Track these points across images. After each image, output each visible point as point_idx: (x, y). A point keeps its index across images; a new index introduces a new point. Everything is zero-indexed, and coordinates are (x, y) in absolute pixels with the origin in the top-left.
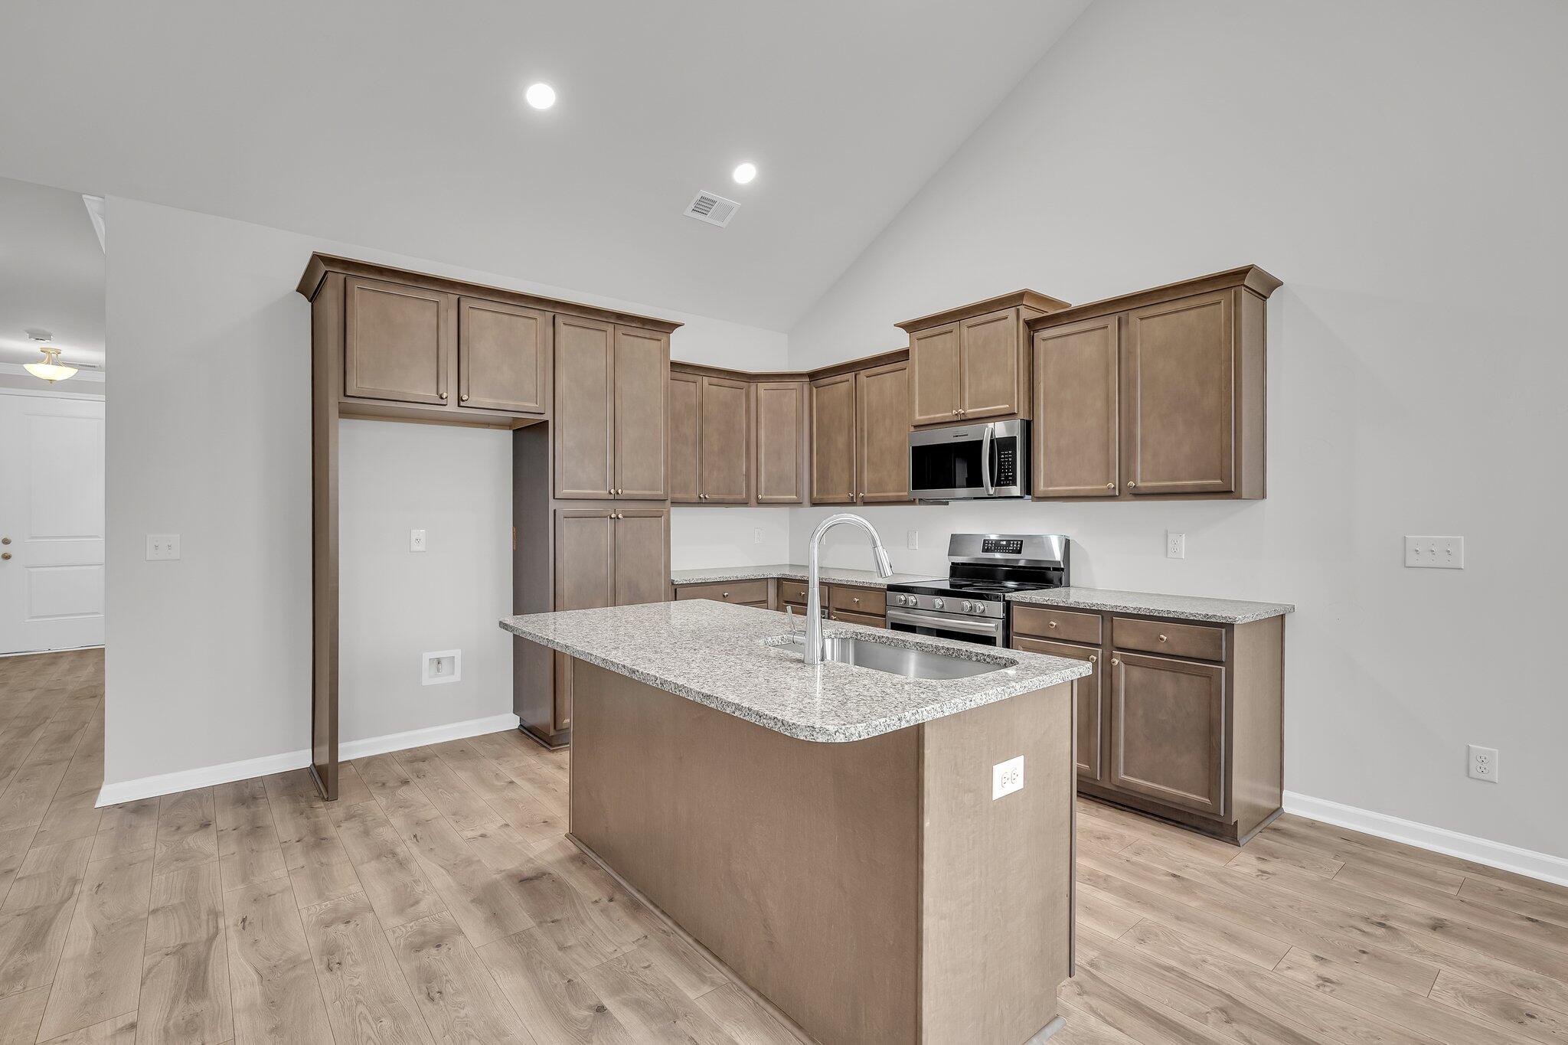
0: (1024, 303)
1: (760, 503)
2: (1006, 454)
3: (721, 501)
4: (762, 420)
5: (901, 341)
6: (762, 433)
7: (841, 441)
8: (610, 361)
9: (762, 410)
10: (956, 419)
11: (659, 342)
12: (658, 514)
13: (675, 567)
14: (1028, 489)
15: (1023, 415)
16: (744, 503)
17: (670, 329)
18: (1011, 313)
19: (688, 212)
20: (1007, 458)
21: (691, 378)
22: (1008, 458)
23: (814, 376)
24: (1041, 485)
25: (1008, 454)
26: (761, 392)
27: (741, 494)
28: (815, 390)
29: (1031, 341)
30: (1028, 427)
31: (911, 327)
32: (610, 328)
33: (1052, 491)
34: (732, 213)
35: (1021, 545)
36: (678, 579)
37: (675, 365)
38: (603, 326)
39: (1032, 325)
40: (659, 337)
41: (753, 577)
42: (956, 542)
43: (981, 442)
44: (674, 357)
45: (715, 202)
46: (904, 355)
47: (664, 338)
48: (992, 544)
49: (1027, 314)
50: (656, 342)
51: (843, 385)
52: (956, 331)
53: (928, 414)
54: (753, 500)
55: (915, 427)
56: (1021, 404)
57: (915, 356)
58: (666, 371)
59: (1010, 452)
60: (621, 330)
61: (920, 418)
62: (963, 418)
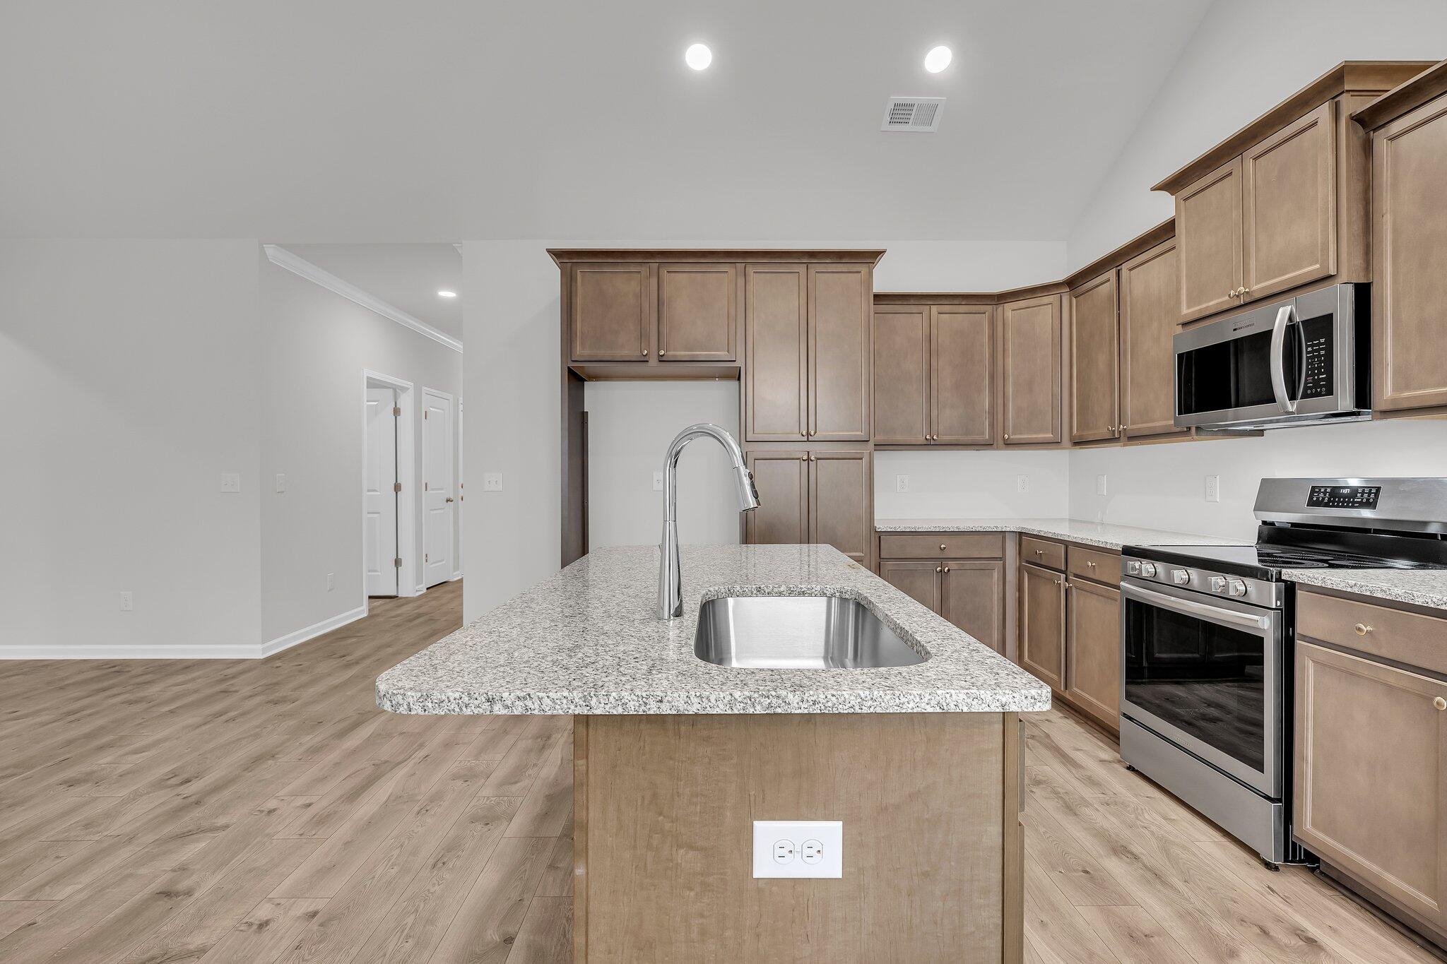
0: (1346, 88)
1: (1009, 444)
2: (1316, 345)
3: (954, 443)
4: (1010, 346)
5: (1165, 207)
6: (1010, 361)
7: (1102, 360)
8: (803, 302)
9: (1009, 335)
10: (1237, 303)
11: (859, 275)
12: (859, 456)
13: (878, 516)
14: (1363, 398)
15: (1350, 273)
16: (988, 445)
17: (873, 258)
18: (1323, 112)
19: (885, 126)
20: (1316, 351)
21: (914, 309)
22: (1318, 351)
23: (1072, 283)
24: (1386, 389)
25: (1320, 344)
26: (1009, 314)
27: (983, 433)
28: (1074, 300)
29: (1368, 148)
30: (1363, 294)
31: (1173, 185)
32: (802, 269)
33: (1408, 398)
34: (939, 111)
35: (1377, 494)
36: (881, 526)
37: (878, 298)
38: (796, 268)
39: (1369, 121)
40: (858, 269)
41: (981, 530)
42: (1270, 491)
43: (1270, 332)
44: (878, 288)
45: (912, 105)
46: (1168, 230)
47: (864, 269)
48: (1325, 493)
49: (1352, 105)
50: (856, 274)
51: (1105, 284)
52: (1237, 173)
53: (1200, 304)
54: (1001, 442)
55: (1185, 324)
56: (1344, 256)
57: (1181, 228)
58: (867, 305)
59: (1322, 340)
60: (814, 269)
61: (1187, 311)
62: (1248, 300)
